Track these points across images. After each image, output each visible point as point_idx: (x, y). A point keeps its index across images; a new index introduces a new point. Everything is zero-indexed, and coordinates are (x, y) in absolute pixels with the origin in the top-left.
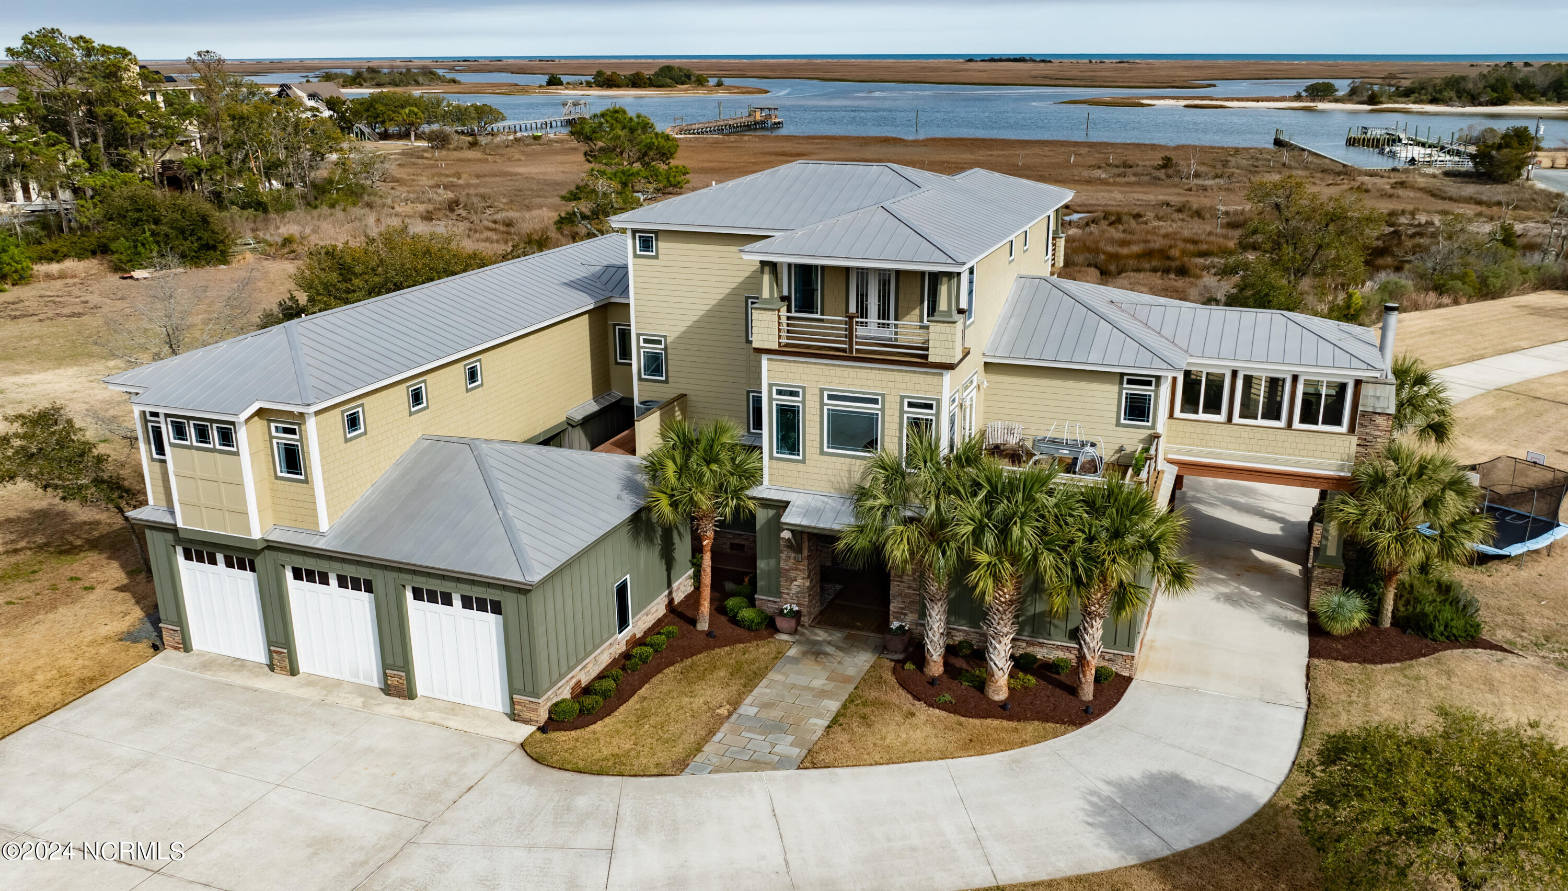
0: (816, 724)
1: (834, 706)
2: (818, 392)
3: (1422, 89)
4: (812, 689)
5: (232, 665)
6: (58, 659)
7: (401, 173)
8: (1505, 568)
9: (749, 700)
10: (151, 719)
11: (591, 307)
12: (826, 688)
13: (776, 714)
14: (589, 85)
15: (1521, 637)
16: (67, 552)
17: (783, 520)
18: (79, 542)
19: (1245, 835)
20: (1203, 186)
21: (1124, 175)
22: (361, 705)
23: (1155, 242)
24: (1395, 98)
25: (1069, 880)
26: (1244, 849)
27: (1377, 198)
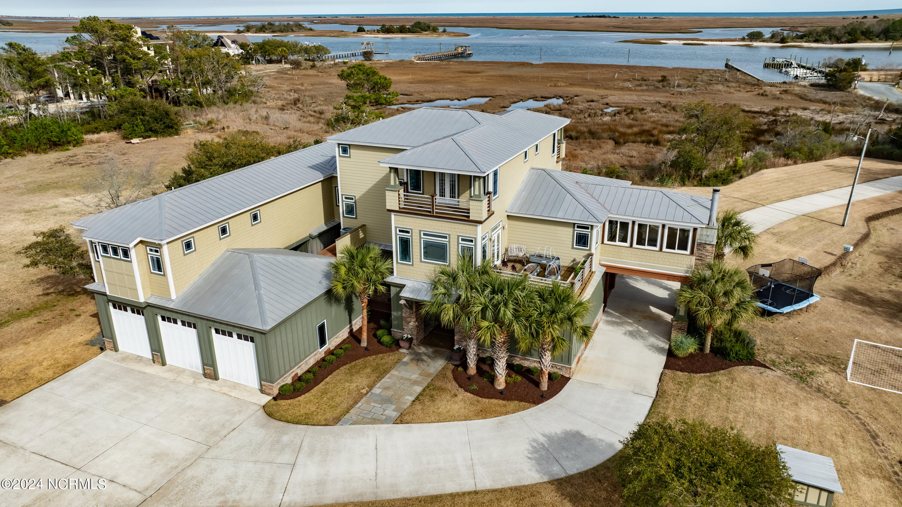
0: (408, 399)
1: (418, 389)
2: (418, 232)
3: (810, 34)
4: (410, 380)
5: (136, 359)
6: (56, 354)
7: (274, 83)
8: (782, 318)
9: (378, 385)
10: (93, 387)
11: (322, 179)
12: (418, 380)
13: (390, 393)
14: (378, 32)
15: (779, 358)
16: (72, 295)
17: (401, 294)
18: (79, 290)
19: (605, 468)
20: (681, 92)
21: (640, 85)
22: (192, 382)
23: (646, 125)
24: (795, 40)
25: (511, 489)
26: (602, 475)
27: (771, 99)
